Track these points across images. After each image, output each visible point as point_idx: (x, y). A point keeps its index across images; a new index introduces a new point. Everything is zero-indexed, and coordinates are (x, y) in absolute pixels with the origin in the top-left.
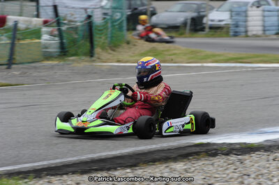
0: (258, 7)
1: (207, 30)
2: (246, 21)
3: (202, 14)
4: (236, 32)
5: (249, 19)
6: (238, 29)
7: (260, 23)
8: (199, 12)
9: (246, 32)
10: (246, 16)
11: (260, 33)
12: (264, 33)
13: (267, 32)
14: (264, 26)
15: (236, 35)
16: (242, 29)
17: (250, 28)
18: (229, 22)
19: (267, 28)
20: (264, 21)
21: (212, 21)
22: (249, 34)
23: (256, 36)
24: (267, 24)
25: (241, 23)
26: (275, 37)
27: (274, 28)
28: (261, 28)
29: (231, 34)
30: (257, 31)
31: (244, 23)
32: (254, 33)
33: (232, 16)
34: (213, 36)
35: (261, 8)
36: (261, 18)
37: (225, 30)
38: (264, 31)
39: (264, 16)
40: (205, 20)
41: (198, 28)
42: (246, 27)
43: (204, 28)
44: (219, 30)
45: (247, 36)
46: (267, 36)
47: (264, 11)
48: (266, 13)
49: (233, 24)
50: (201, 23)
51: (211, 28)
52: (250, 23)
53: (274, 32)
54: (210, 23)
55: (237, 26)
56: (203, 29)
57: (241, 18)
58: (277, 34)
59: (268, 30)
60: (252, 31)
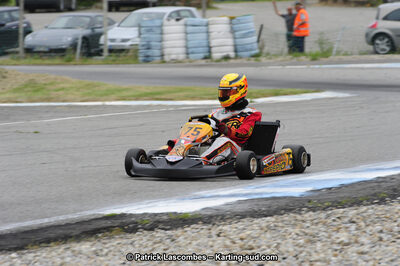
0: (178, 20)
1: (106, 53)
2: (162, 40)
3: (98, 30)
4: (148, 56)
5: (166, 37)
6: (150, 53)
7: (182, 43)
8: (93, 29)
9: (162, 55)
10: (162, 34)
11: (182, 57)
12: (188, 58)
13: (191, 56)
14: (187, 47)
15: (147, 60)
16: (156, 52)
17: (166, 51)
18: (137, 41)
19: (190, 50)
20: (186, 40)
21: (113, 40)
22: (166, 58)
23: (176, 62)
24: (190, 44)
25: (153, 43)
26: (203, 62)
27: (201, 49)
28: (183, 50)
29: (141, 59)
30: (178, 54)
31: (158, 44)
32: (173, 57)
33: (140, 34)
34: (114, 62)
35: (182, 22)
36: (182, 35)
37: (130, 54)
38: (187, 54)
39: (186, 33)
40: (102, 40)
41: (93, 51)
42: (162, 48)
43: (102, 51)
44: (123, 54)
45: (164, 62)
46: (191, 61)
47: (186, 25)
48: (190, 29)
49: (143, 46)
50: (97, 45)
51: (111, 51)
52: (166, 44)
53: (202, 55)
54: (109, 43)
55: (149, 47)
56: (99, 53)
57: (154, 36)
58: (205, 58)
59: (192, 53)
60: (170, 54)
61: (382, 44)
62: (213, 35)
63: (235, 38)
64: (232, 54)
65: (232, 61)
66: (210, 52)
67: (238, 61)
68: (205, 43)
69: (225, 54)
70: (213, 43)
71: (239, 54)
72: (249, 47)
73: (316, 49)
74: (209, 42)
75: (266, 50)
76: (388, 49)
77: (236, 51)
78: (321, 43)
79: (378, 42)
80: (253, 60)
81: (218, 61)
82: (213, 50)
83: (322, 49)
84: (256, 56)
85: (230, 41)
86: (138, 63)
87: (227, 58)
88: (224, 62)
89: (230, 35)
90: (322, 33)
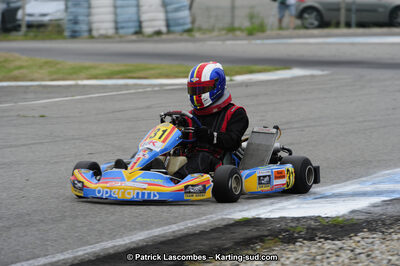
1: (24, 29)
2: (89, 15)
3: (13, 5)
4: (74, 32)
5: (94, 11)
6: (77, 28)
7: (111, 17)
8: (8, 3)
9: (90, 31)
10: (89, 7)
11: (111, 32)
12: (117, 33)
13: (121, 31)
14: (116, 22)
15: (74, 35)
16: (84, 27)
17: (95, 26)
18: (59, 15)
19: (120, 25)
20: (116, 14)
21: (30, 15)
22: (95, 33)
23: (105, 37)
24: (120, 18)
25: (81, 18)
26: (134, 37)
27: (130, 24)
28: (112, 25)
29: (67, 34)
30: (106, 29)
31: (85, 18)
32: (102, 32)
33: (67, 8)
34: (35, 38)
36: (111, 9)
38: (117, 29)
39: (115, 7)
40: (20, 14)
41: (9, 26)
42: (89, 23)
43: (19, 26)
44: (42, 29)
45: (92, 37)
46: (121, 37)
48: (120, 2)
49: (70, 20)
50: (15, 20)
51: (30, 26)
52: (95, 18)
53: (132, 30)
54: (28, 18)
55: (76, 22)
56: (17, 28)
57: (82, 10)
58: (136, 33)
59: (123, 28)
60: (98, 29)
61: (311, 18)
62: (143, 9)
63: (166, 12)
64: (164, 29)
65: (164, 37)
66: (140, 27)
67: (171, 36)
68: (135, 17)
69: (156, 29)
70: (144, 17)
71: (172, 29)
72: (181, 21)
73: (246, 24)
74: (139, 17)
75: (197, 24)
76: (316, 23)
77: (168, 26)
78: (251, 17)
79: (306, 16)
80: (185, 36)
81: (150, 36)
82: (144, 24)
83: (252, 23)
84: (189, 31)
85: (161, 15)
86: (65, 38)
87: (158, 33)
88: (156, 38)
89: (161, 9)
90: (252, 7)
